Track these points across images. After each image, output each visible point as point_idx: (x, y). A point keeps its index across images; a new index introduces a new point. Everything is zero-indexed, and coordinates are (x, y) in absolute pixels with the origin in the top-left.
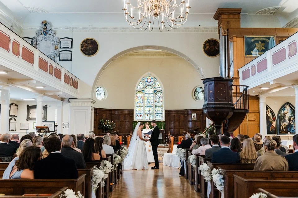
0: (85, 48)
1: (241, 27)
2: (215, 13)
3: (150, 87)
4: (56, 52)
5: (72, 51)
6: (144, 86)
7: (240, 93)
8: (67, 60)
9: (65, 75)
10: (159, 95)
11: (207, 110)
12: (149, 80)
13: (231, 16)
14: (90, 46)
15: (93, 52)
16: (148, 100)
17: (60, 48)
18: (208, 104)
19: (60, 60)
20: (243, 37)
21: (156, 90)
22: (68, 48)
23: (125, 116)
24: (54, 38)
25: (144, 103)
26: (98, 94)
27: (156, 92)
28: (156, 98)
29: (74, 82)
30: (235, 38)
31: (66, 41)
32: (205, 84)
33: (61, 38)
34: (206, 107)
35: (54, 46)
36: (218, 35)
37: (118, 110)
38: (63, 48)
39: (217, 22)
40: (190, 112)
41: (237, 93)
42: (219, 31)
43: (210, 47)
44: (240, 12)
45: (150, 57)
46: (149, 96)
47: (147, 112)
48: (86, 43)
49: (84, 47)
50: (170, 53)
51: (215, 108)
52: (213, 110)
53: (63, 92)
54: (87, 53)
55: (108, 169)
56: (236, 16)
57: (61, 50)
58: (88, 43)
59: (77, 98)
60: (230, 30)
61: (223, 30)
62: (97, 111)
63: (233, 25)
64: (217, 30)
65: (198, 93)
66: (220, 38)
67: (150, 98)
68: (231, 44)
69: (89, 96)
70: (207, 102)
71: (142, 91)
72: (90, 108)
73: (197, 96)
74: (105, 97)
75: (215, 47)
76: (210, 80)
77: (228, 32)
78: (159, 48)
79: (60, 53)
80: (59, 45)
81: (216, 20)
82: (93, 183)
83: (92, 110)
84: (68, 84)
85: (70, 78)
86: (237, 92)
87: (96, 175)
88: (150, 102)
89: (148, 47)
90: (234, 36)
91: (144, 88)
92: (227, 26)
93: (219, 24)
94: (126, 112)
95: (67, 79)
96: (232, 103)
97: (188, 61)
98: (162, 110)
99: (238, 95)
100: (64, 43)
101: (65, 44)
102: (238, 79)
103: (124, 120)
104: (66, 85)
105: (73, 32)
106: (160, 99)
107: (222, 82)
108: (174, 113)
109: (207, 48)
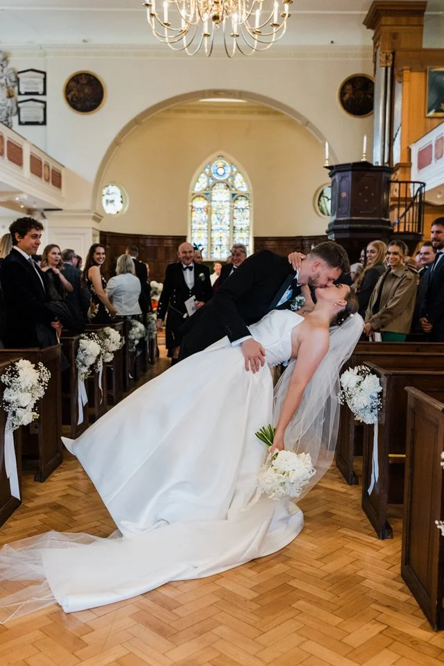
0: (75, 94)
1: (425, 45)
2: (366, 12)
3: (222, 186)
4: (10, 103)
5: (45, 103)
6: (208, 182)
7: (406, 199)
8: (36, 123)
9: (32, 157)
10: (242, 203)
11: (333, 235)
12: (221, 171)
13: (404, 20)
14: (86, 91)
15: (93, 103)
16: (219, 215)
17: (20, 94)
18: (336, 222)
19: (20, 123)
20: (426, 72)
21: (235, 192)
22: (37, 94)
23: (167, 249)
24: (5, 70)
25: (209, 222)
26: (107, 201)
27: (236, 196)
28: (235, 211)
29: (53, 174)
30: (406, 74)
31: (31, 77)
32: (333, 178)
33: (20, 70)
34: (331, 228)
35: (6, 90)
36: (373, 64)
37: (153, 238)
38: (27, 94)
39: (371, 33)
40: (307, 242)
41: (399, 199)
42: (375, 55)
43: (354, 93)
44: (424, 11)
45: (223, 117)
46: (220, 207)
47: (216, 242)
48: (77, 82)
49: (73, 93)
50: (267, 108)
51: (351, 230)
52: (347, 235)
53: (30, 196)
54: (79, 106)
55: (113, 343)
56: (414, 20)
57: (21, 98)
58: (81, 81)
59: (61, 210)
60: (398, 54)
61: (383, 53)
62: (108, 239)
63: (405, 42)
64: (372, 52)
65: (326, 199)
66: (377, 71)
67: (221, 212)
68: (398, 87)
69: (86, 204)
70: (334, 218)
71: (205, 196)
72: (90, 232)
73: (324, 206)
74: (124, 207)
75: (365, 94)
76: (343, 169)
77: (393, 60)
78: (240, 94)
79: (20, 105)
80: (16, 88)
81: (370, 30)
82: (80, 364)
83: (94, 235)
84: (40, 176)
85: (43, 163)
86: (401, 196)
87: (84, 350)
88: (221, 221)
89: (216, 93)
90: (404, 68)
91: (210, 187)
92: (392, 44)
93: (376, 39)
94: (170, 242)
95: (37, 167)
96: (387, 220)
97: (306, 125)
98: (248, 238)
99: (402, 203)
100: (27, 83)
101: (30, 86)
102: (408, 169)
103: (166, 258)
104: (36, 179)
105: (47, 57)
106: (244, 213)
107: (368, 174)
108: (272, 243)
109: (347, 96)
